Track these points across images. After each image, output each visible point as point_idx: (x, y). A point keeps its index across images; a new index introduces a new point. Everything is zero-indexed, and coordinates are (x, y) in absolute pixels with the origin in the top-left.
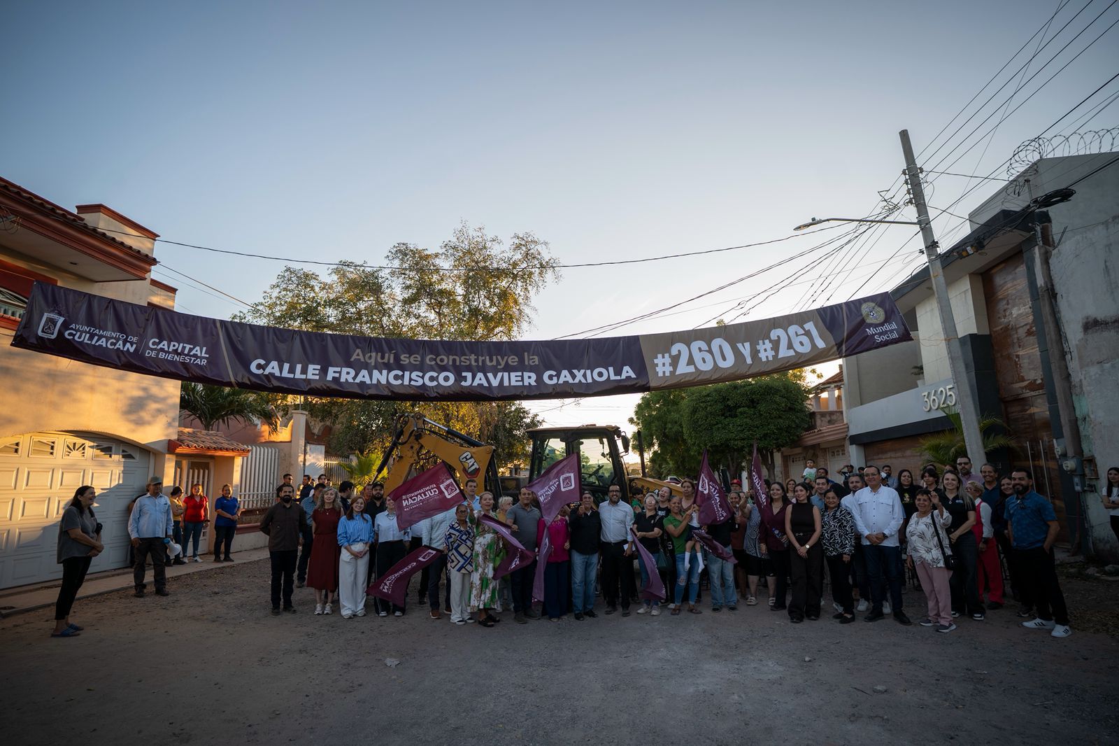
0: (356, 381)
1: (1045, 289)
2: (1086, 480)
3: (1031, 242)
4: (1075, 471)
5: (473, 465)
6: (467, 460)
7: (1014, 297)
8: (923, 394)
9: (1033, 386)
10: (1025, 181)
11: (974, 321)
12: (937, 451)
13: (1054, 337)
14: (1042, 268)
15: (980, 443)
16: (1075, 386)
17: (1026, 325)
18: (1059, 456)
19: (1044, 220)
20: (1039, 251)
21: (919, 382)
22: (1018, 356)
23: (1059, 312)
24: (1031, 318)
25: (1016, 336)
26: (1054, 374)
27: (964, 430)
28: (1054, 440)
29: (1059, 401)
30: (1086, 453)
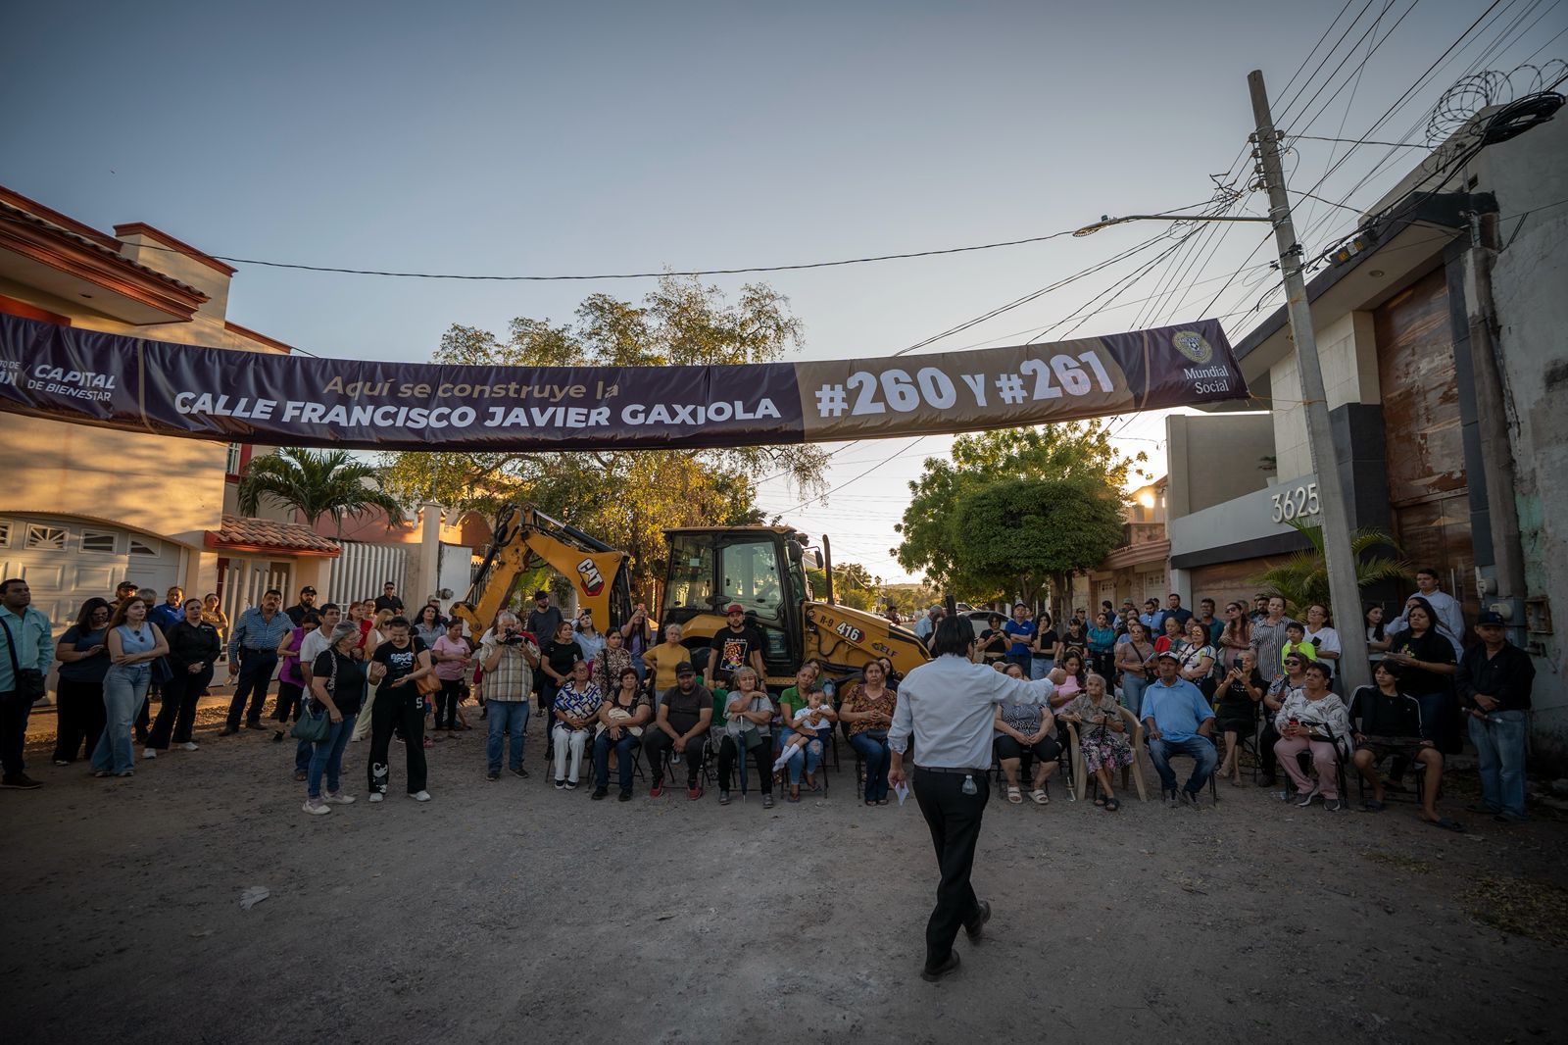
0: (323, 422)
1: (1481, 318)
2: (1529, 635)
3: (1461, 244)
4: (1510, 619)
5: (595, 577)
6: (587, 570)
7: (1424, 342)
8: (1274, 497)
9: (1446, 483)
10: (1457, 145)
11: (1357, 383)
12: (1284, 582)
13: (1490, 399)
14: (1478, 285)
15: (1352, 570)
16: (1521, 480)
17: (1441, 385)
18: (1483, 595)
19: (1486, 207)
20: (1474, 257)
21: (1269, 481)
22: (1424, 436)
23: (1502, 357)
24: (1451, 373)
25: (1423, 404)
26: (1485, 460)
27: (1325, 547)
28: (1477, 569)
29: (1490, 506)
30: (1533, 590)
